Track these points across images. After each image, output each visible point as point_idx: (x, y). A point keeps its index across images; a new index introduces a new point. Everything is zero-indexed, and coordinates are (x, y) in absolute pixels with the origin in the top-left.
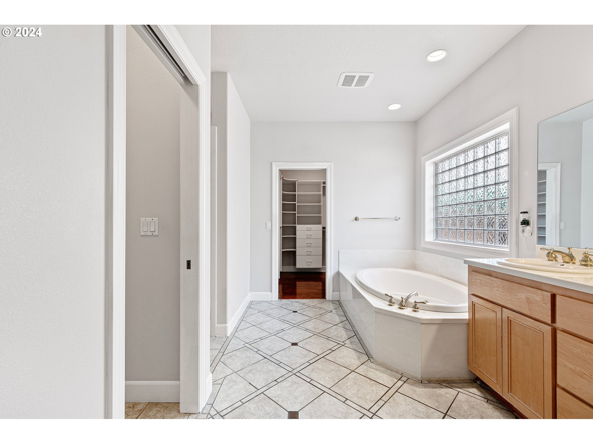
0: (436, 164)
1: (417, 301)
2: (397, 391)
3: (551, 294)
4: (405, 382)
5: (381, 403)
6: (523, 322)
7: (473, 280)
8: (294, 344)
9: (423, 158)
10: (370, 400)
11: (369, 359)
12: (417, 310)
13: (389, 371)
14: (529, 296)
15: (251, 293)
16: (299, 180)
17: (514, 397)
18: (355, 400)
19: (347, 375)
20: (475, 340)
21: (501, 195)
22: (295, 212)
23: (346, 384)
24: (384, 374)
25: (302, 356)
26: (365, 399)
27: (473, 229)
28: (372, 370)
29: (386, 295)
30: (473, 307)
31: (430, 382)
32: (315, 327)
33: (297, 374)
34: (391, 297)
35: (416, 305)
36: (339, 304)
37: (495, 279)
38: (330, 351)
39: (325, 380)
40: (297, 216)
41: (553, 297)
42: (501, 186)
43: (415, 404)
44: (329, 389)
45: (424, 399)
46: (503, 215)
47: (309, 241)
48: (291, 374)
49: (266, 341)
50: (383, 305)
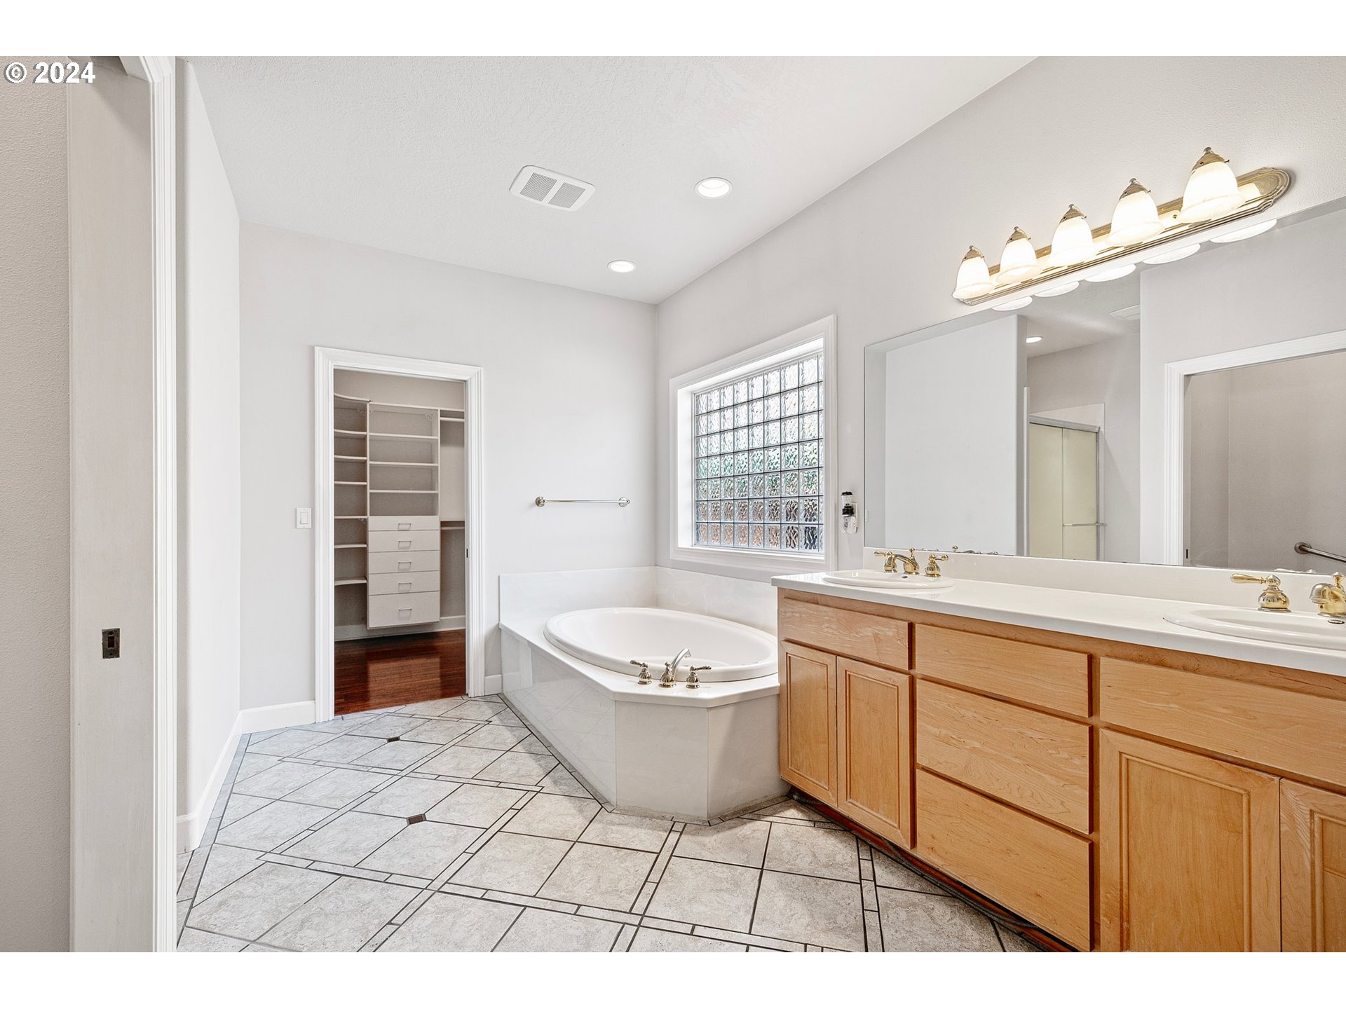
0: (696, 396)
1: (695, 667)
2: (672, 855)
3: (909, 624)
4: (681, 833)
5: (649, 888)
6: (869, 675)
7: (788, 615)
8: (419, 819)
9: (671, 381)
10: (626, 890)
11: (602, 807)
12: (695, 684)
13: (648, 821)
14: (877, 632)
15: (244, 711)
16: (376, 400)
17: (856, 803)
18: (597, 900)
19: (566, 855)
20: (791, 722)
21: (808, 463)
22: (365, 483)
23: (569, 874)
24: (639, 829)
25: (445, 842)
26: (617, 891)
27: (762, 522)
28: (614, 828)
29: (633, 662)
30: (787, 663)
31: (723, 818)
32: (460, 766)
33: (447, 888)
34: (644, 665)
35: (693, 674)
36: (501, 701)
37: (825, 608)
38: (512, 813)
39: (518, 881)
40: (371, 494)
41: (911, 627)
42: (808, 447)
43: (710, 868)
44: (534, 896)
45: (721, 854)
46: (811, 498)
47: (405, 557)
48: (429, 893)
49: (329, 833)
50: (625, 685)
